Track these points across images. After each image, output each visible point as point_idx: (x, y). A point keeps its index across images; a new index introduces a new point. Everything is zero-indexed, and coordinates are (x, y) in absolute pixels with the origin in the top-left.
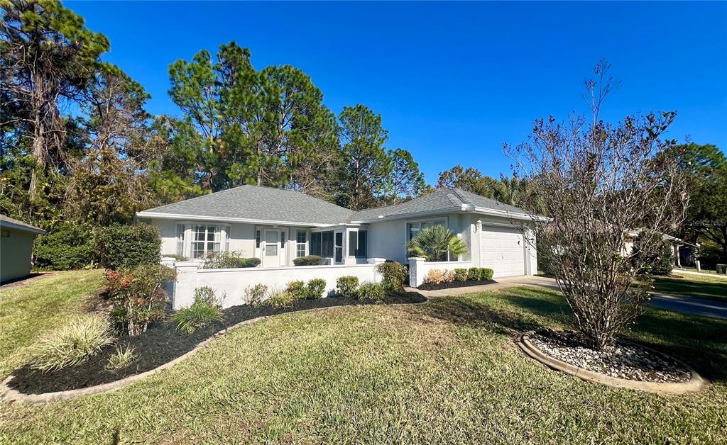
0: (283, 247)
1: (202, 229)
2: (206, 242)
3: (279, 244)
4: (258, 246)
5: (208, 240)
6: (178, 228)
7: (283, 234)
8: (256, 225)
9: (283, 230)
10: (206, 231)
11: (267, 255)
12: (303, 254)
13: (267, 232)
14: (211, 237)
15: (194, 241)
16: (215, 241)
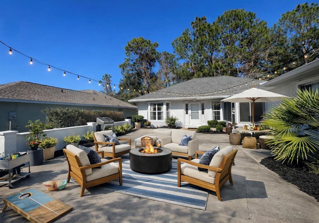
0: (203, 113)
1: (155, 105)
2: (157, 111)
3: (200, 112)
4: (187, 113)
6: (145, 105)
8: (184, 101)
9: (203, 102)
11: (191, 118)
12: (219, 117)
13: (191, 104)
14: (159, 109)
15: (152, 111)
16: (162, 111)
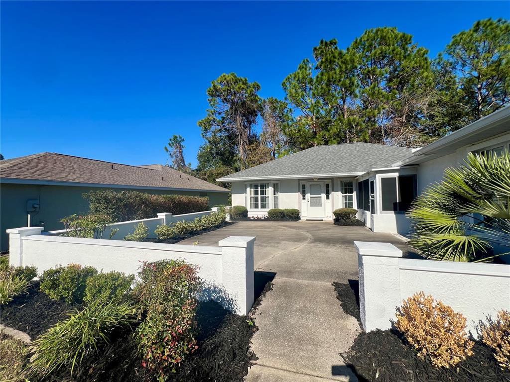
0: (328, 198)
1: (256, 187)
2: (259, 196)
3: (324, 196)
4: (304, 199)
5: (261, 195)
7: (327, 186)
8: (300, 180)
9: (327, 182)
10: (259, 188)
11: (311, 206)
12: (351, 205)
14: (263, 193)
15: (253, 196)
16: (267, 196)
